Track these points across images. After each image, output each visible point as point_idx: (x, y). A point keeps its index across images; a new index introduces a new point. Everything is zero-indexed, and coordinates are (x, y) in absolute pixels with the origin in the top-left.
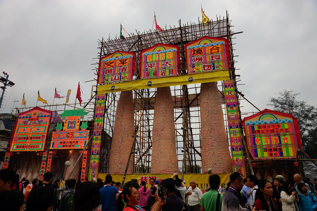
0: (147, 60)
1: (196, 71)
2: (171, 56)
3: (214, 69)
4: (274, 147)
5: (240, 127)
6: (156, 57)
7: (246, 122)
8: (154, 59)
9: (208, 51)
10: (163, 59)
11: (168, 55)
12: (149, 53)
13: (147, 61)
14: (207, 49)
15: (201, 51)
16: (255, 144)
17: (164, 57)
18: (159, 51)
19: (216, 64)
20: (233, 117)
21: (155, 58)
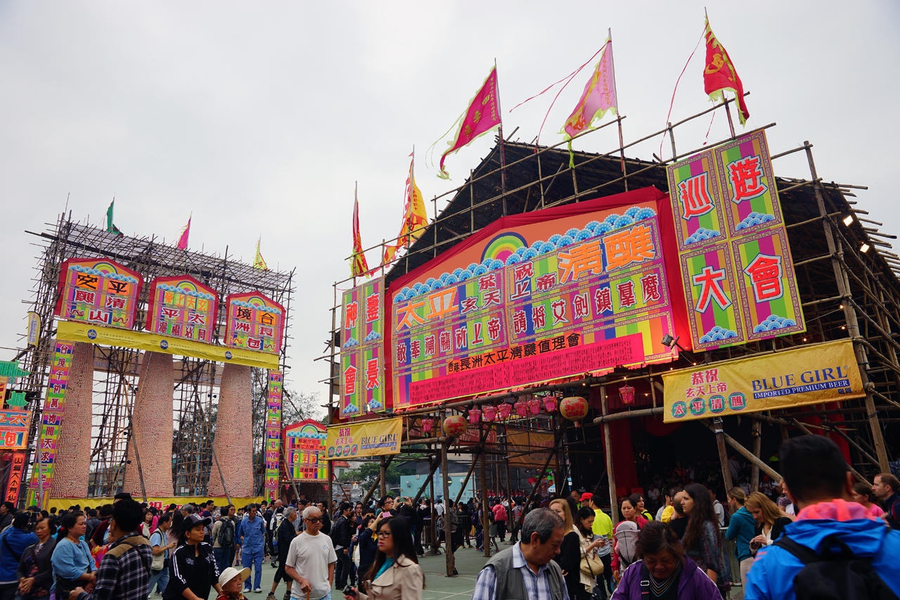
0: (165, 299)
1: (238, 344)
2: (206, 307)
3: (261, 349)
4: (310, 466)
5: (280, 438)
6: (180, 299)
7: (288, 432)
8: (177, 303)
9: (258, 319)
10: (191, 307)
11: (200, 304)
12: (169, 287)
13: (165, 302)
14: (258, 313)
15: (249, 316)
16: (292, 462)
17: (194, 304)
18: (187, 290)
19: (265, 342)
20: (275, 423)
21: (178, 300)
